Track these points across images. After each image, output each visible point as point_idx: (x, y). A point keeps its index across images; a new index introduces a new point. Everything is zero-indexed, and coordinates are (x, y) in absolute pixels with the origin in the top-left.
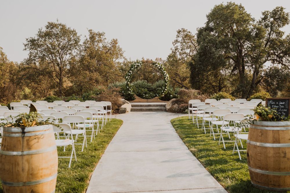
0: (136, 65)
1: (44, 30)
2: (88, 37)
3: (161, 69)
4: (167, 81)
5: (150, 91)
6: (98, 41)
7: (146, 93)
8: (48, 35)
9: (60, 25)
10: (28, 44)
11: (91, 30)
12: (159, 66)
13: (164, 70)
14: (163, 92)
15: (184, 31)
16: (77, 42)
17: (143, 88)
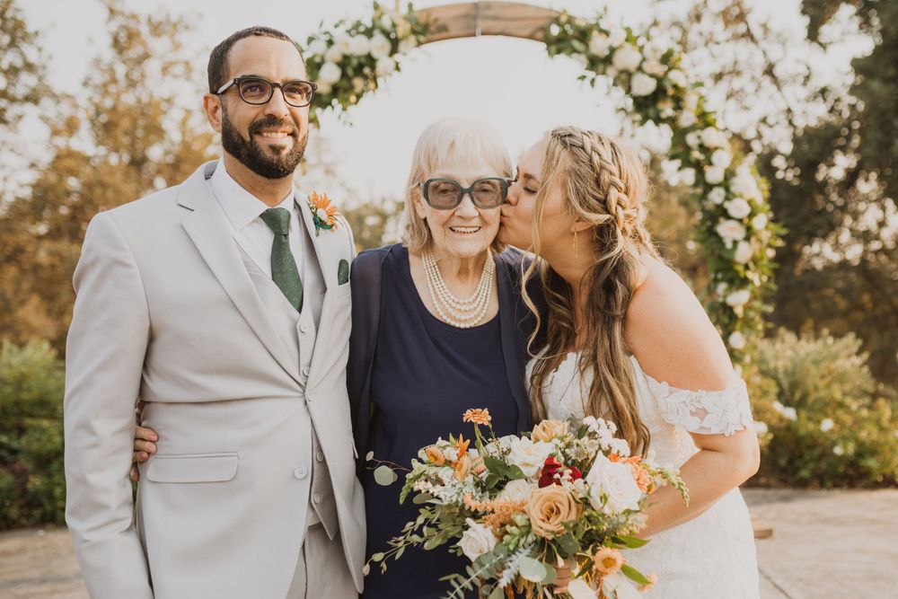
0: (335, 54)
3: (667, 110)
4: (743, 253)
12: (640, 69)
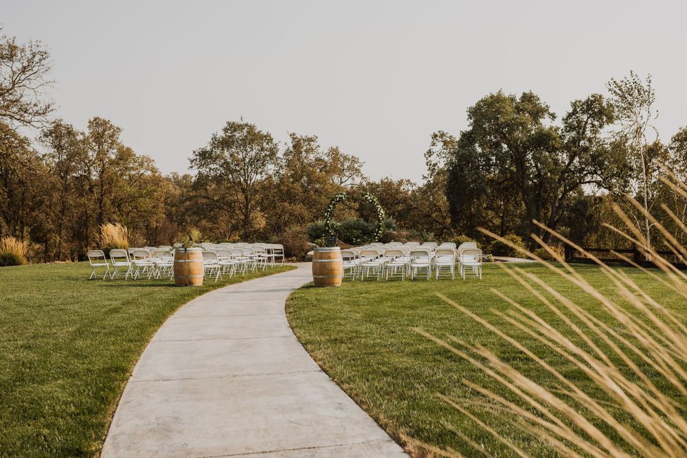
1: (221, 134)
2: (291, 145)
4: (381, 219)
5: (365, 234)
6: (307, 151)
7: (357, 238)
8: (225, 143)
9: (247, 125)
10: (196, 160)
11: (294, 134)
13: (377, 205)
14: (376, 236)
15: (442, 135)
16: (273, 153)
17: (355, 229)
